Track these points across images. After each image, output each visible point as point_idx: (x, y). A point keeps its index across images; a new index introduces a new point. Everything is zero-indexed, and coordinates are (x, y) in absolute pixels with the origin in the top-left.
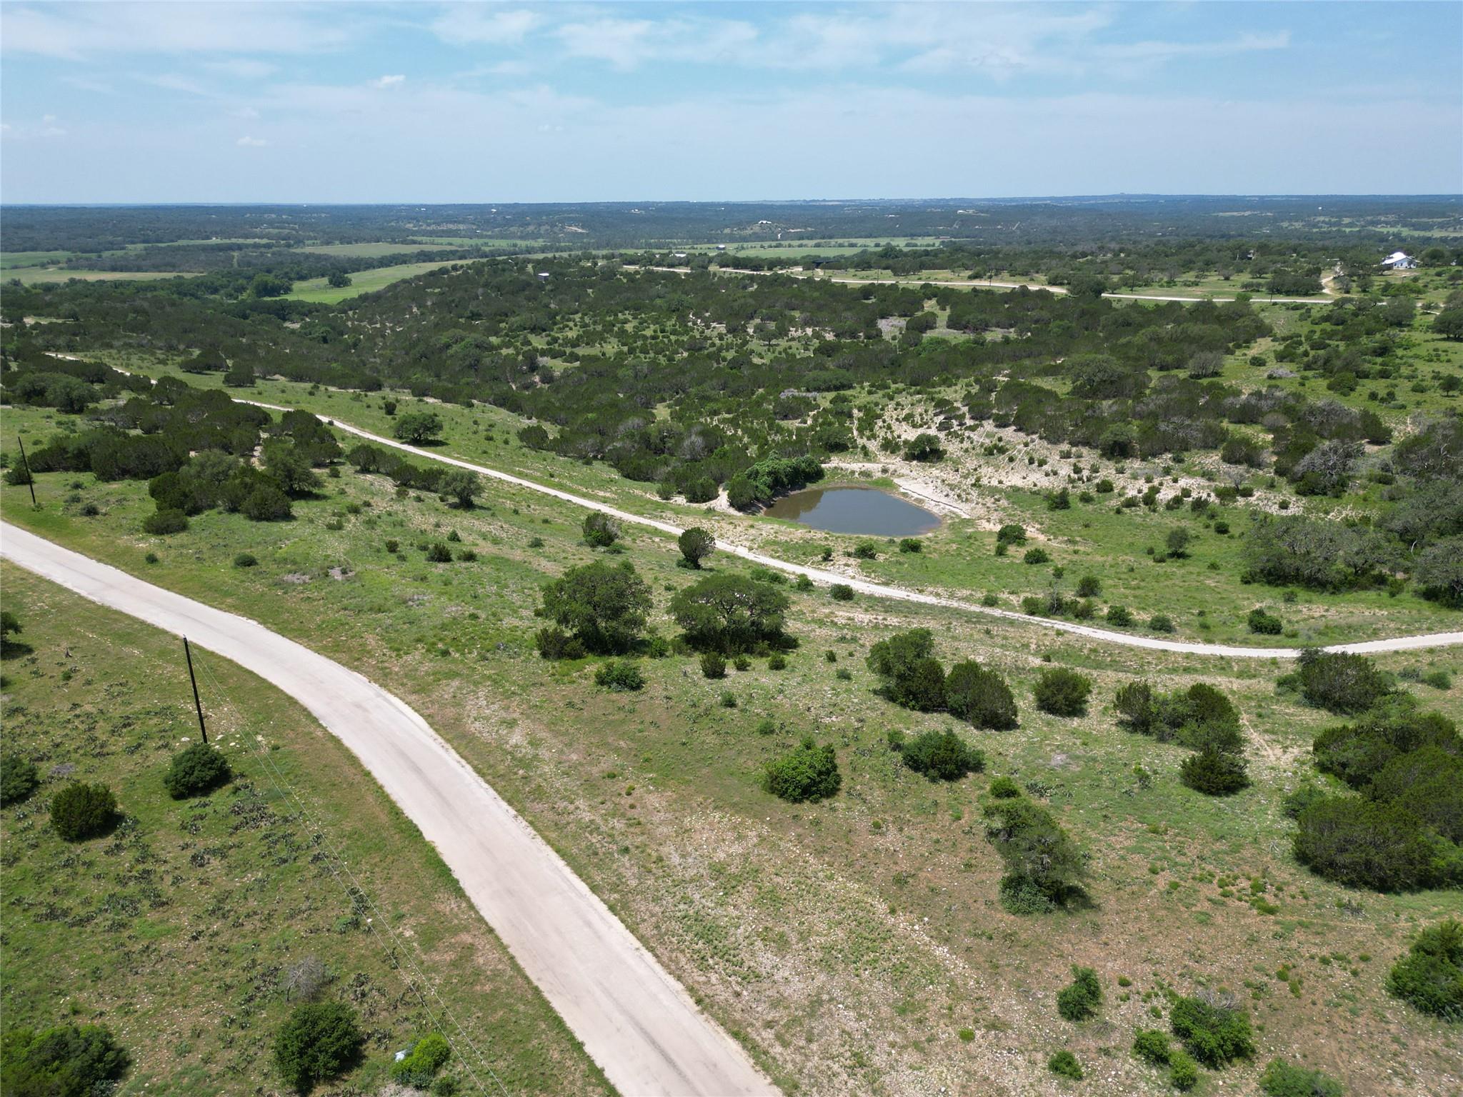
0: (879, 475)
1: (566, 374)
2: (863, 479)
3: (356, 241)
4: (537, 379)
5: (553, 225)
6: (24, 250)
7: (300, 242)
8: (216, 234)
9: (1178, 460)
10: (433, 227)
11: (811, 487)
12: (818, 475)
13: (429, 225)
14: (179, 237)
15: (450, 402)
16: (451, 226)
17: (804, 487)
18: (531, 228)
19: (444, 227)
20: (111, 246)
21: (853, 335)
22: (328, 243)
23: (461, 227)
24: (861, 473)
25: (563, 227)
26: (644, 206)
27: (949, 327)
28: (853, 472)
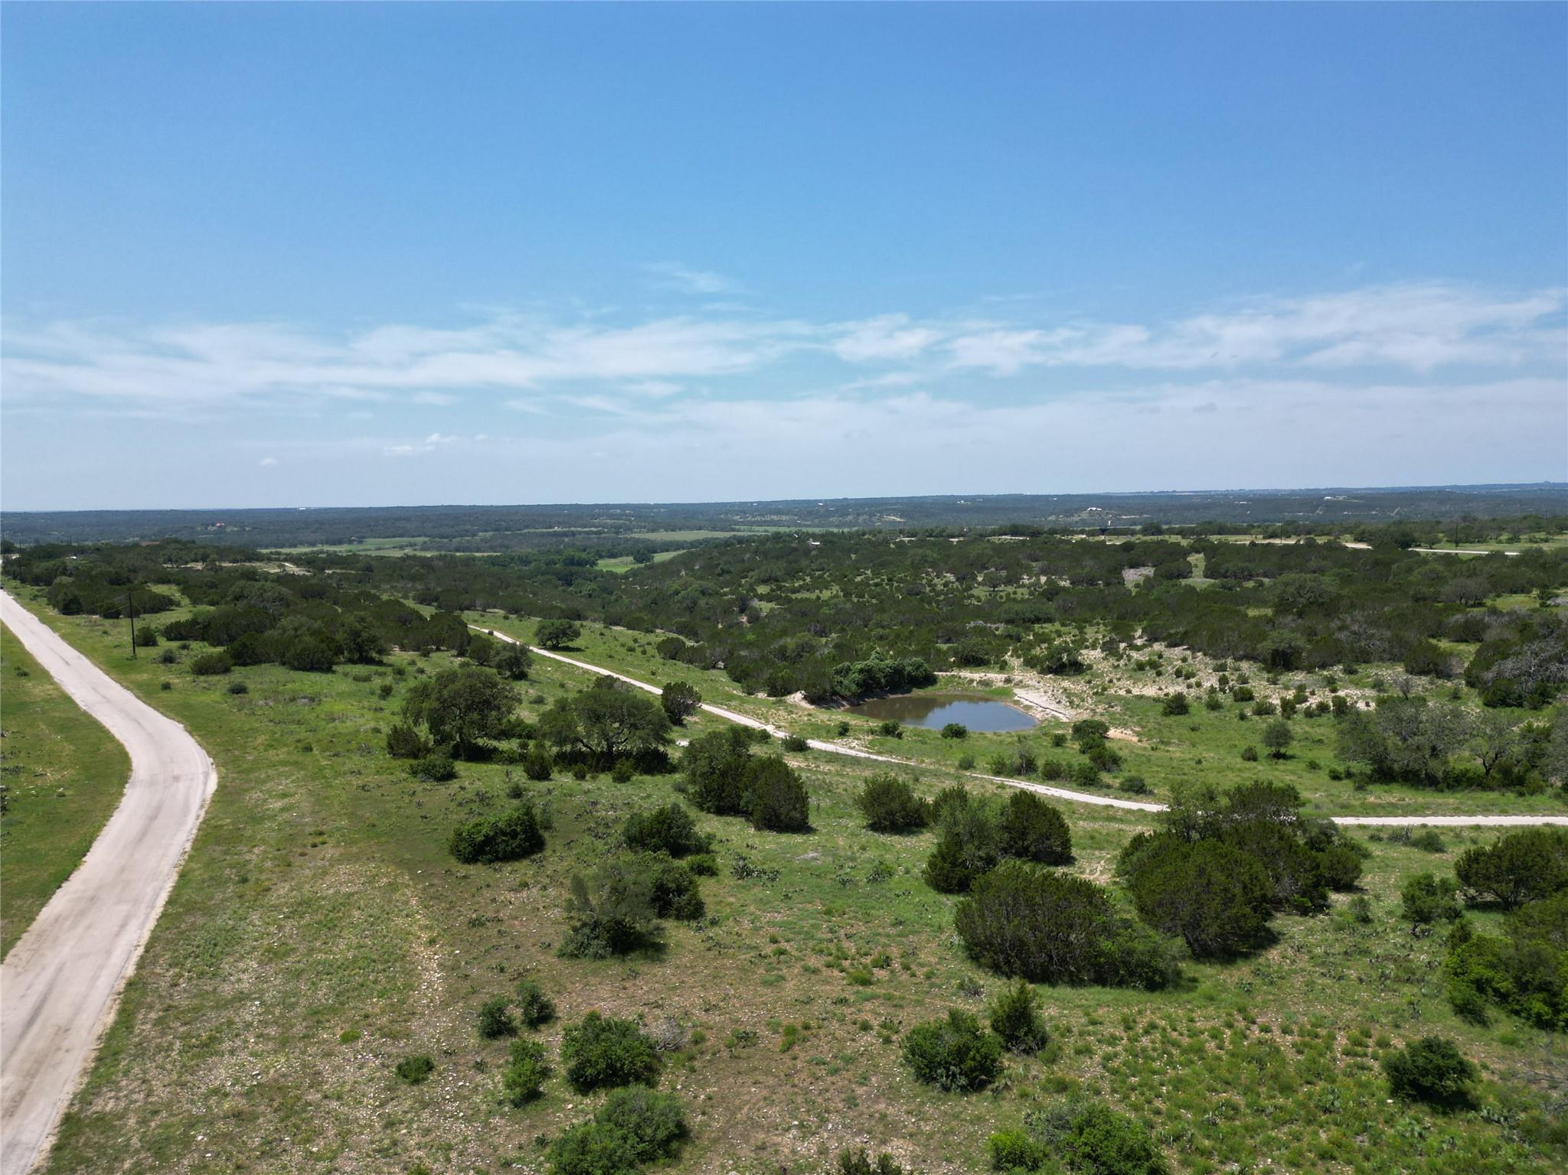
0: (1001, 684)
1: (771, 614)
2: (980, 688)
3: (680, 529)
4: (744, 619)
5: (872, 515)
6: (394, 537)
7: (630, 529)
8: (559, 524)
9: (1350, 671)
10: (758, 518)
11: (917, 693)
12: (929, 680)
13: (754, 517)
14: (527, 527)
15: (633, 629)
16: (775, 518)
17: (909, 691)
18: (850, 518)
19: (768, 518)
20: (466, 533)
21: (1092, 582)
22: (653, 531)
23: (784, 518)
24: (980, 682)
25: (881, 517)
26: (973, 499)
27: (1206, 576)
28: (972, 681)
